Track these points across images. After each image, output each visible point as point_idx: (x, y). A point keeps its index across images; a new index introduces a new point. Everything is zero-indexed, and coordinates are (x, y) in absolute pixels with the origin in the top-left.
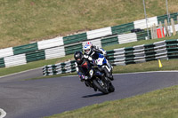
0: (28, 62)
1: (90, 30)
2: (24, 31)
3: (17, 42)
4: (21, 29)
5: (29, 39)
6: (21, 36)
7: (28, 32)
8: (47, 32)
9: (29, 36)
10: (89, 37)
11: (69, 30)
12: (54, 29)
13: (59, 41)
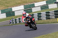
0: (7, 17)
1: (36, 2)
2: (6, 3)
3: (3, 8)
4: (4, 2)
5: (8, 6)
6: (5, 5)
7: (7, 3)
8: (16, 3)
9: (8, 5)
10: (35, 6)
11: (26, 2)
12: (20, 2)
13: (22, 7)
